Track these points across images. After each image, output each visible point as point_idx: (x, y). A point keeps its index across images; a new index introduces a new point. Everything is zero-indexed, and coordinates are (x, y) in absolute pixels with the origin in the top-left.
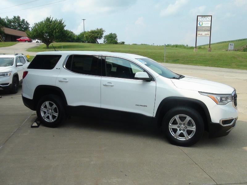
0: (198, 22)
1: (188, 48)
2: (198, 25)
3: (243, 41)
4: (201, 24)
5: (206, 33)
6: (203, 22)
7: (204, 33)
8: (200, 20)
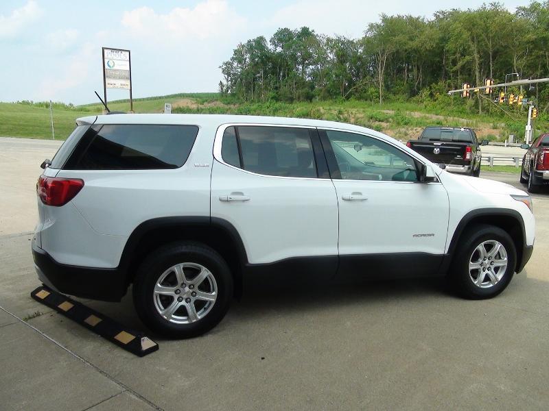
0: (106, 61)
1: (74, 110)
2: (106, 66)
3: (160, 100)
4: (111, 64)
5: (123, 82)
6: (115, 61)
7: (118, 82)
8: (109, 56)
